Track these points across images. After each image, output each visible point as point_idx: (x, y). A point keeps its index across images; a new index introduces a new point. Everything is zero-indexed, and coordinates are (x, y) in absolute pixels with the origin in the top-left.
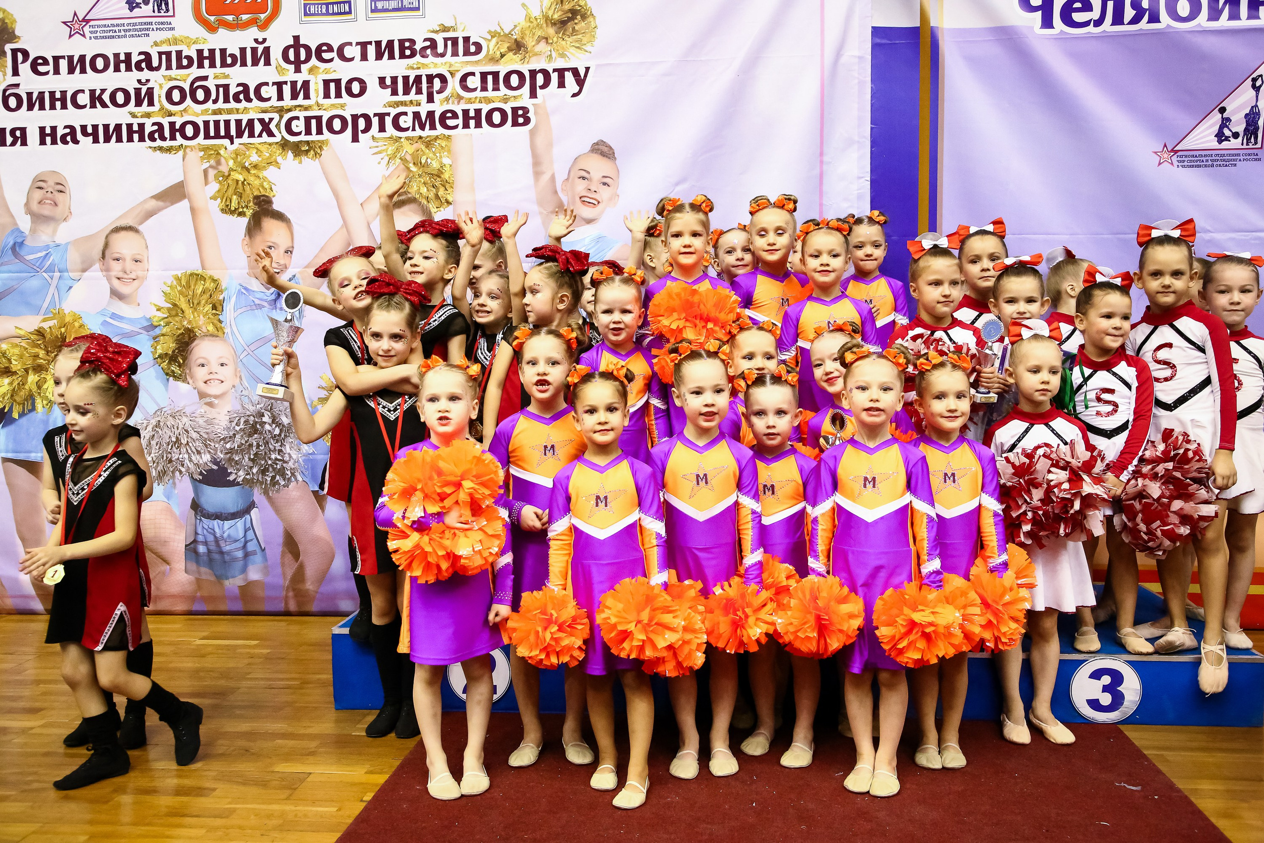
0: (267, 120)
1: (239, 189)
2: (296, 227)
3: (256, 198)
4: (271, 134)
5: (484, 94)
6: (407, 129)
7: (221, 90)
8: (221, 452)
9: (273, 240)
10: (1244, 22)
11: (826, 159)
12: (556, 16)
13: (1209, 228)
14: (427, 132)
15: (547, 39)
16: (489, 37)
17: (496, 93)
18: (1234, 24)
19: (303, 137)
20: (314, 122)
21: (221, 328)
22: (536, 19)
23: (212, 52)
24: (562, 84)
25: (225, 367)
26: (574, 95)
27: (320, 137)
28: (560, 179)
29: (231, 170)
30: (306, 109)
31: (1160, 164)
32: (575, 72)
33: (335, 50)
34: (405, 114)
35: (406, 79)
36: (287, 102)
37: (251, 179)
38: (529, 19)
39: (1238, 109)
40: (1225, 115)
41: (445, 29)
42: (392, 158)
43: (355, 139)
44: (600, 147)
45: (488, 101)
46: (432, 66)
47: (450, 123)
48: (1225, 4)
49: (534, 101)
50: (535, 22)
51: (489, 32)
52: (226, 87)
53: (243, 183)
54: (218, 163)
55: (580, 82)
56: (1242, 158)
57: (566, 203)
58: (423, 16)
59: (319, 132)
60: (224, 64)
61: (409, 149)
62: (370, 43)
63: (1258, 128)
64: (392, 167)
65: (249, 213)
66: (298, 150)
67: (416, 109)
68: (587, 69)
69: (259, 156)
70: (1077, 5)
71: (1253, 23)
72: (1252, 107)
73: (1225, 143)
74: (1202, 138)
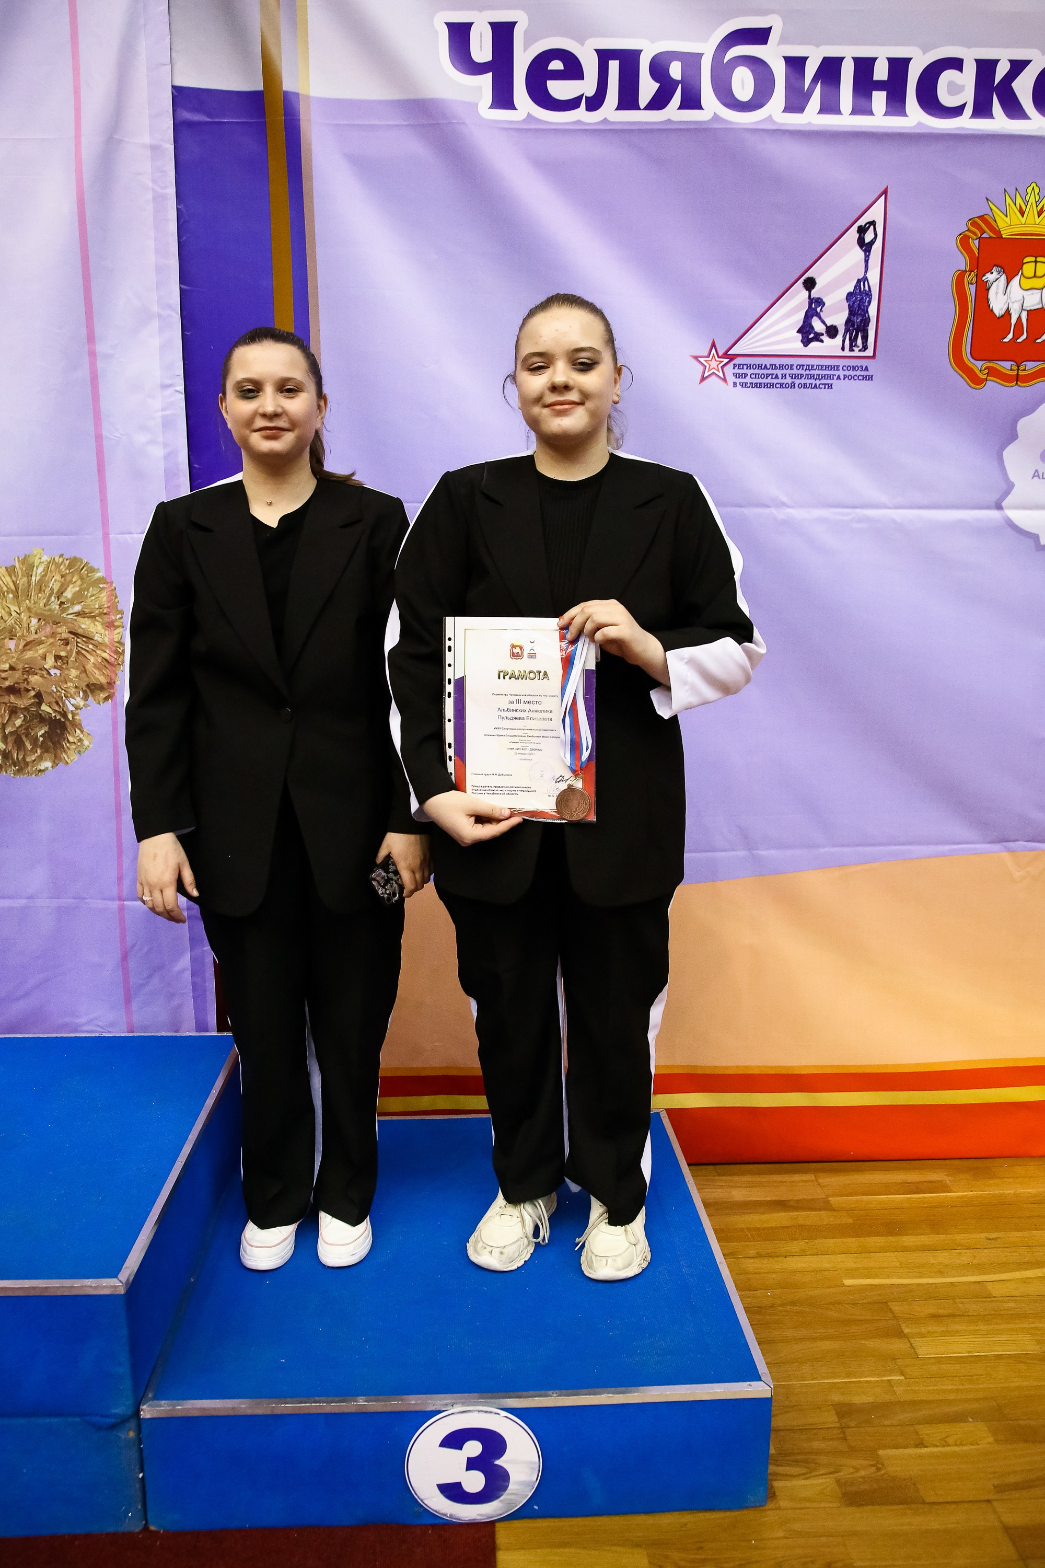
10: (846, 120)
13: (784, 499)
18: (830, 121)
31: (703, 379)
39: (834, 285)
40: (815, 293)
48: (815, 80)
56: (841, 373)
63: (866, 321)
70: (556, 65)
71: (862, 122)
72: (859, 281)
73: (814, 344)
74: (776, 334)
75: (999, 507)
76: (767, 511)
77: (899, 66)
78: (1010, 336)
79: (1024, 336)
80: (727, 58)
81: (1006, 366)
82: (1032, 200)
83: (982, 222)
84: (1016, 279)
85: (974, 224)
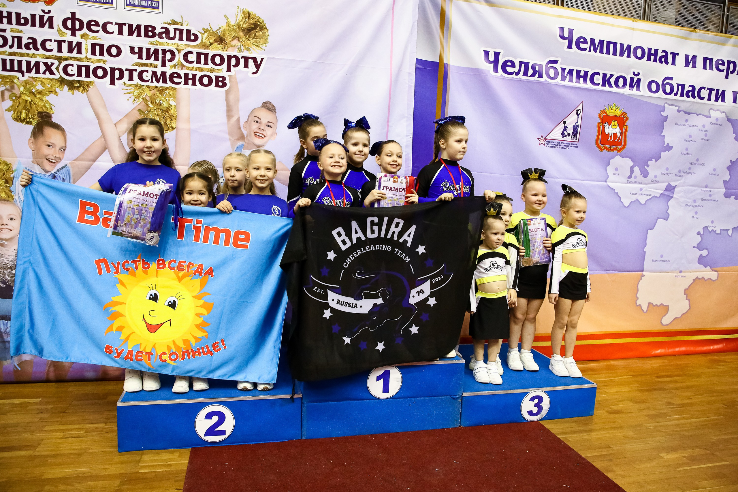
0: (50, 64)
1: (28, 106)
2: (68, 135)
3: (40, 113)
4: (52, 73)
5: (198, 66)
6: (148, 81)
7: (16, 40)
8: (9, 276)
9: (52, 141)
10: (574, 84)
11: (390, 124)
12: (245, 26)
13: (558, 177)
14: (161, 84)
15: (239, 38)
16: (203, 32)
17: (206, 66)
18: (570, 84)
19: (75, 78)
20: (83, 69)
21: (11, 195)
22: (233, 26)
23: (9, 14)
24: (246, 66)
25: (13, 221)
26: (254, 73)
27: (87, 79)
28: (243, 120)
29: (22, 93)
30: (79, 60)
31: (540, 144)
32: (255, 60)
33: (101, 25)
34: (147, 71)
35: (148, 50)
36: (65, 53)
37: (37, 101)
38: (228, 24)
39: (570, 124)
40: (566, 125)
41: (175, 23)
42: (137, 97)
43: (112, 83)
44: (267, 105)
45: (201, 70)
46: (166, 44)
47: (176, 80)
48: (568, 74)
49: (229, 73)
50: (232, 27)
51: (203, 29)
52: (20, 39)
53: (30, 103)
54: (13, 88)
55: (258, 66)
56: (571, 145)
57: (245, 135)
58: (161, 13)
59: (88, 75)
60: (18, 23)
61: (148, 93)
62: (125, 24)
63: (577, 133)
64: (136, 104)
65: (34, 122)
66: (71, 85)
67: (154, 69)
68: (262, 59)
69: (43, 86)
70: (509, 64)
71: (577, 85)
72: (576, 123)
73: (564, 138)
74: (556, 134)
75: (606, 182)
76: (554, 179)
77: (586, 73)
78: (609, 139)
79: (612, 140)
80: (548, 67)
81: (608, 146)
82: (614, 107)
83: (603, 111)
84: (611, 126)
85: (602, 112)
